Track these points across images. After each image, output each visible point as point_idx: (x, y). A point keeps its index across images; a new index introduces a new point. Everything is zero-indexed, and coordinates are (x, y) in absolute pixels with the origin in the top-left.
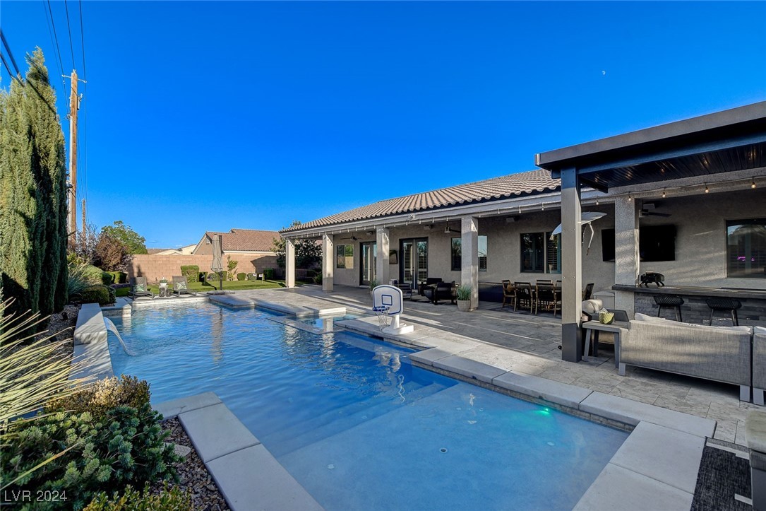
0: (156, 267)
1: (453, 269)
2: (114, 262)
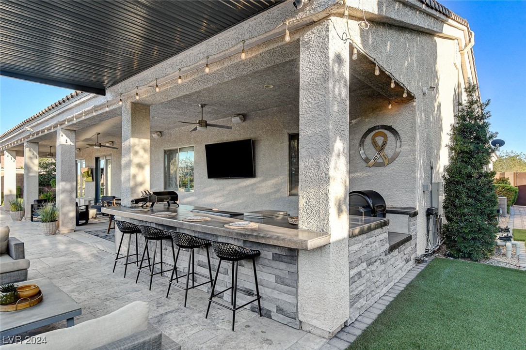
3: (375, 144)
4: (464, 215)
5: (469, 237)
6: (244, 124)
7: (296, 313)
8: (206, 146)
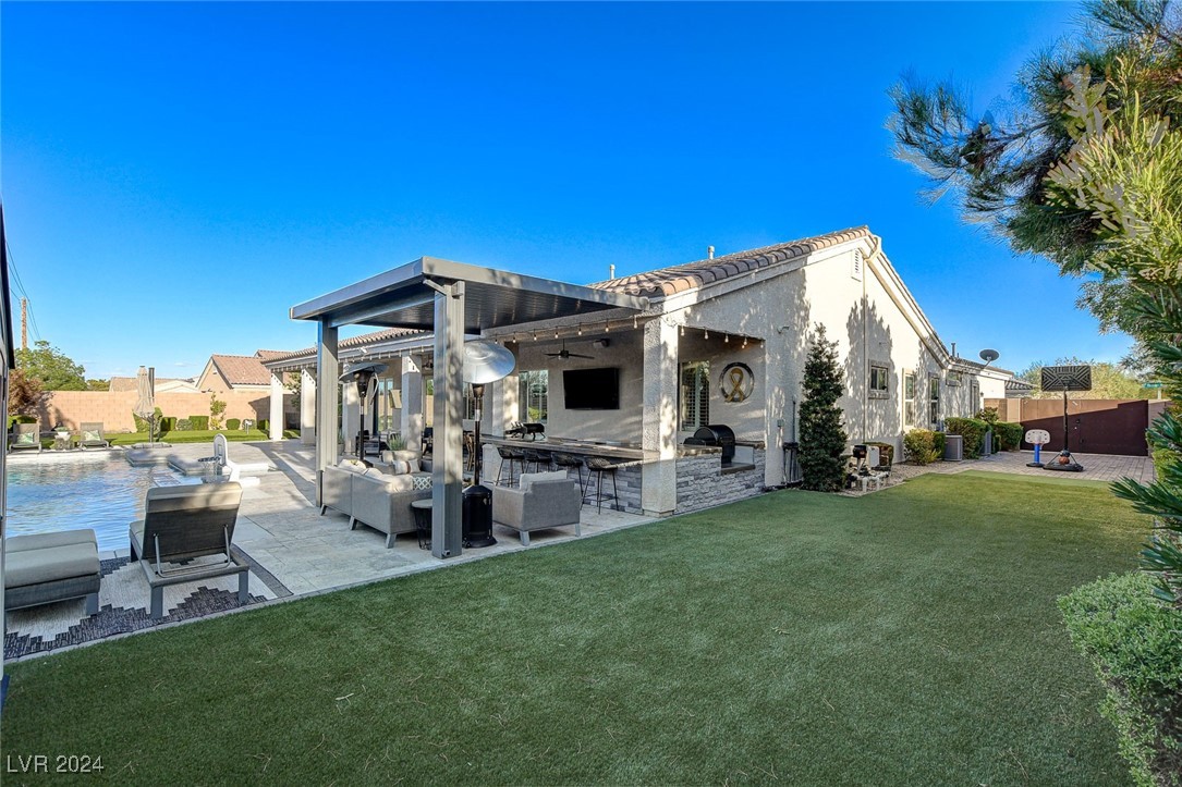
3: (732, 379)
4: (812, 448)
5: (816, 469)
6: (607, 349)
7: (641, 504)
8: (564, 372)
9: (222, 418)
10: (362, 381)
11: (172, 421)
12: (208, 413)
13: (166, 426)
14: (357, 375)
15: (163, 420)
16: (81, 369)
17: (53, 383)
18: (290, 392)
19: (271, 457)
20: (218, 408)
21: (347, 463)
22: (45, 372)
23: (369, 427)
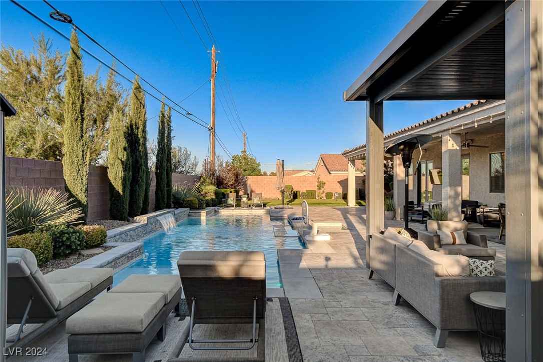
0: (262, 186)
1: (491, 191)
2: (231, 183)
9: (323, 192)
10: (407, 152)
11: (298, 193)
12: (316, 189)
13: (295, 196)
14: (402, 147)
15: (294, 192)
16: (259, 165)
17: (247, 172)
18: (362, 175)
19: (346, 218)
20: (321, 185)
21: (392, 231)
22: (245, 167)
23: (413, 197)
